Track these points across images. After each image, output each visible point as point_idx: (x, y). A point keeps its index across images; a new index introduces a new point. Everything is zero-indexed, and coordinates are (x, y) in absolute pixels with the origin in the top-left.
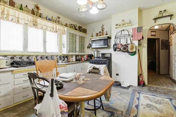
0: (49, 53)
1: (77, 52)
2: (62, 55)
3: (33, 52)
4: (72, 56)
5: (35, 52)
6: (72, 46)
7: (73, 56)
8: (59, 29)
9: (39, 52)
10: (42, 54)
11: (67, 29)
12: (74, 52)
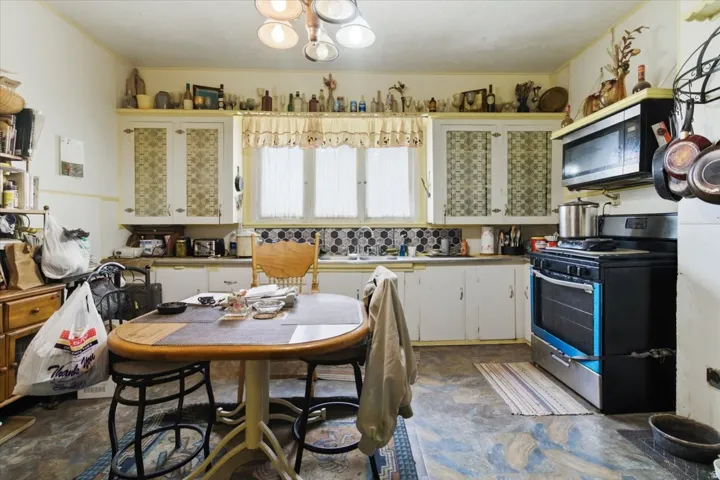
0: (376, 218)
1: (496, 211)
2: (429, 227)
3: (327, 218)
4: (478, 230)
5: (333, 218)
6: (467, 187)
7: (484, 228)
8: (394, 132)
9: (343, 218)
10: (355, 224)
11: (434, 119)
12: (475, 211)
